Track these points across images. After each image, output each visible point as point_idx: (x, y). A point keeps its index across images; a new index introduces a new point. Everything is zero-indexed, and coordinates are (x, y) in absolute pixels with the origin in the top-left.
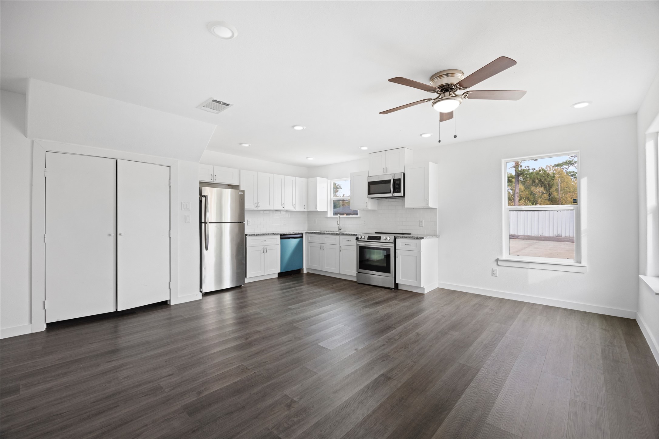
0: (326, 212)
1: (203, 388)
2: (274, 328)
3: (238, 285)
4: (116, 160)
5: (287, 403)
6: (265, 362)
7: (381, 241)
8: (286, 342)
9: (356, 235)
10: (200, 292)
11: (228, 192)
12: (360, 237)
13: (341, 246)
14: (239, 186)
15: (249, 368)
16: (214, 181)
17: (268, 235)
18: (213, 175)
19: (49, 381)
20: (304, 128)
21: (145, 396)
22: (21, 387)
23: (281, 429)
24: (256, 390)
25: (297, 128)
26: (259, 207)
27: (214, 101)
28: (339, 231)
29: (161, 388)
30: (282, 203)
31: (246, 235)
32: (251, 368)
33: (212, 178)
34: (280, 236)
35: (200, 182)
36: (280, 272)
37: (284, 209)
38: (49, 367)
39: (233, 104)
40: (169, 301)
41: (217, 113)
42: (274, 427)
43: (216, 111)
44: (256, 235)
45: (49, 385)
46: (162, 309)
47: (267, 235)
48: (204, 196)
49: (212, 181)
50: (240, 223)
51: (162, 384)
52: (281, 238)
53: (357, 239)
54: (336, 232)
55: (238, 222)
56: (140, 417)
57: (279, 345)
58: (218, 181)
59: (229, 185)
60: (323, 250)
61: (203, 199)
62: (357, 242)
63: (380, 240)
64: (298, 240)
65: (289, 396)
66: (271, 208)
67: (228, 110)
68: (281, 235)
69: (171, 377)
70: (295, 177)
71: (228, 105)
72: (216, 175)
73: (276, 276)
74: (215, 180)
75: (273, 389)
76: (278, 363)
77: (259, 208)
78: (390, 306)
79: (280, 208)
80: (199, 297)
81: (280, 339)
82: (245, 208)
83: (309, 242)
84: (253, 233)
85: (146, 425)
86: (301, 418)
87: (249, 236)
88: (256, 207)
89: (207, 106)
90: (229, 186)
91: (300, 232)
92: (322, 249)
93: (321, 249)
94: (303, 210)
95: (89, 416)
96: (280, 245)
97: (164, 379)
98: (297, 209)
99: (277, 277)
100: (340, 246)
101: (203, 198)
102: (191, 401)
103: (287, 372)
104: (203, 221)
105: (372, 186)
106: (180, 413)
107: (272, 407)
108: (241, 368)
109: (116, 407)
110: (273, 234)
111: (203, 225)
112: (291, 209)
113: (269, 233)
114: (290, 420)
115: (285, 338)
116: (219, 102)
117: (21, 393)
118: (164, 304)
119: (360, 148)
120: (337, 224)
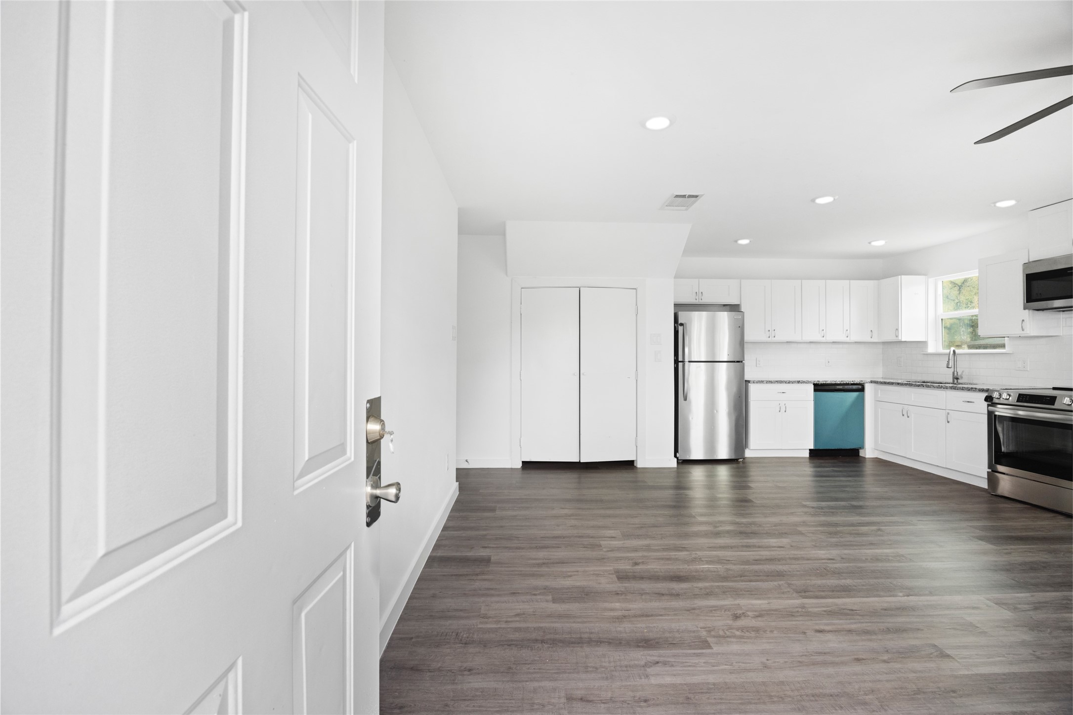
0: (925, 343)
1: (641, 561)
2: (764, 525)
3: (733, 457)
4: (578, 288)
5: (736, 613)
6: (729, 560)
7: (1056, 406)
8: (773, 547)
9: (987, 390)
10: (675, 456)
11: (724, 317)
12: (996, 395)
13: (949, 411)
14: (739, 305)
15: (703, 559)
16: (700, 301)
17: (789, 383)
18: (698, 293)
19: (516, 510)
20: (836, 198)
21: (584, 547)
22: (497, 508)
23: (713, 633)
24: (700, 585)
25: (820, 201)
26: (774, 337)
27: (677, 196)
28: (954, 381)
29: (601, 546)
30: (821, 329)
31: (749, 382)
32: (706, 561)
33: (697, 298)
34: (812, 386)
35: (674, 304)
36: (813, 448)
37: (824, 338)
38: (518, 499)
39: (703, 194)
40: (635, 462)
41: (686, 210)
42: (706, 628)
43: (684, 208)
44: (765, 382)
45: (514, 513)
46: (626, 469)
47: (786, 383)
48: (682, 324)
49: (697, 301)
50: (738, 362)
51: (602, 543)
52: (815, 390)
53: (989, 399)
54: (945, 383)
55: (734, 362)
56: (575, 563)
57: (759, 547)
58: (706, 300)
59: (724, 305)
60: (908, 417)
61: (680, 329)
62: (988, 405)
63: (1054, 405)
64: (855, 394)
65: (743, 607)
66: (797, 338)
67: (698, 203)
68: (815, 385)
69: (613, 539)
70: (848, 281)
71: (697, 196)
72: (702, 293)
73: (807, 454)
74: (701, 299)
75: (724, 592)
76: (747, 567)
77: (774, 339)
78: (1050, 552)
79: (818, 338)
80: (673, 463)
81: (766, 540)
82: (745, 339)
83: (877, 401)
84: (760, 380)
85: (578, 571)
86: (746, 635)
87: (754, 383)
88: (769, 337)
89: (670, 205)
90: (724, 307)
91: (857, 381)
92: (906, 415)
93: (903, 415)
94: (868, 339)
95: (537, 547)
96: (812, 403)
97: (605, 539)
98: (854, 338)
99: (808, 456)
100: (947, 411)
101: (679, 326)
102: (624, 567)
103: (754, 581)
104: (680, 359)
105: (1035, 284)
106: (610, 574)
107: (714, 609)
108: (693, 556)
109: (558, 547)
110: (799, 382)
111: (680, 364)
112: (842, 338)
113: (791, 380)
114: (730, 630)
115: (773, 541)
116: (684, 196)
117: (497, 513)
118: (629, 465)
119: (993, 205)
120: (945, 365)
